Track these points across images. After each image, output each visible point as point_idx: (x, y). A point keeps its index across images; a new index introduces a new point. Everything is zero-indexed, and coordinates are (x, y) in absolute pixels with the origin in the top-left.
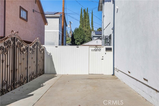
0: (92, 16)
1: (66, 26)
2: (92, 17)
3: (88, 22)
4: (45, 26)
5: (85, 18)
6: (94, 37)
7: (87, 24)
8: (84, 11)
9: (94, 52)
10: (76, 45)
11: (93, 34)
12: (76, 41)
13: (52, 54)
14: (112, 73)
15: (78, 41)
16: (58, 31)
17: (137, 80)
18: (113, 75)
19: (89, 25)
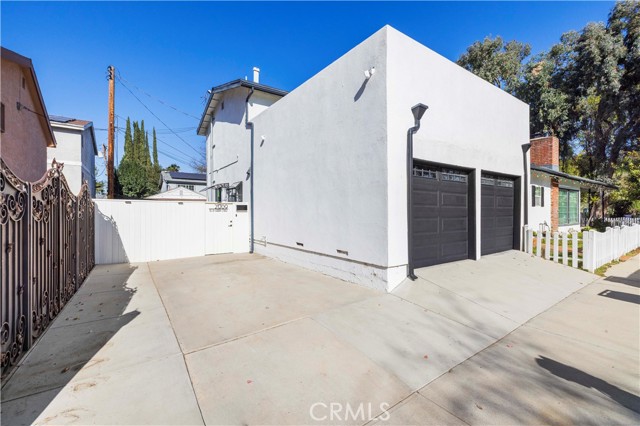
0: (155, 138)
1: (96, 154)
2: (155, 142)
3: (147, 150)
4: (49, 150)
5: (138, 140)
6: (168, 182)
7: (142, 153)
8: (135, 125)
9: (216, 213)
10: (127, 198)
11: (166, 176)
12: (124, 190)
13: (115, 220)
14: (249, 250)
15: (131, 190)
16: (80, 164)
17: (321, 254)
18: (251, 252)
19: (148, 156)
